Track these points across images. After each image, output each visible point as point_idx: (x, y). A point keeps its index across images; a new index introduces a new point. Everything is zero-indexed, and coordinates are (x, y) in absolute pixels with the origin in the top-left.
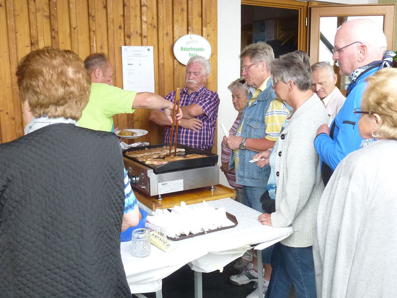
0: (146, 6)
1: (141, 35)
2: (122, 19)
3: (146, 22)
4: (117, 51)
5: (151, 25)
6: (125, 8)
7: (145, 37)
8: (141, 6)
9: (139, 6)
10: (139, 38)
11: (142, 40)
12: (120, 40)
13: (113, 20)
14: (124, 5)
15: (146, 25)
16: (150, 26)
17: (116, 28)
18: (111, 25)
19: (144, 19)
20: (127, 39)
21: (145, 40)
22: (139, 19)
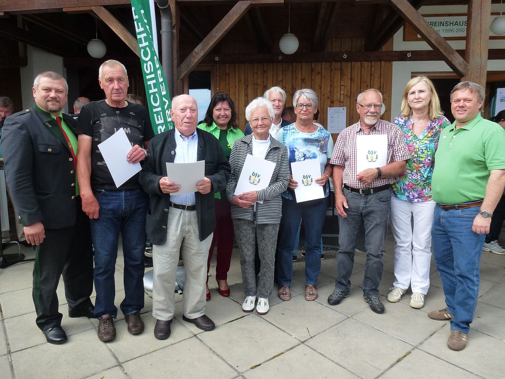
0: (343, 85)
1: (340, 101)
2: (329, 94)
3: (343, 94)
4: (325, 110)
5: (346, 95)
6: (331, 87)
7: (342, 102)
8: (341, 86)
9: (340, 86)
10: (339, 103)
11: (341, 104)
12: (328, 104)
13: (324, 94)
14: (331, 86)
15: (343, 95)
16: (345, 97)
17: (326, 98)
18: (323, 97)
19: (342, 92)
20: (332, 104)
21: (342, 104)
22: (339, 93)
